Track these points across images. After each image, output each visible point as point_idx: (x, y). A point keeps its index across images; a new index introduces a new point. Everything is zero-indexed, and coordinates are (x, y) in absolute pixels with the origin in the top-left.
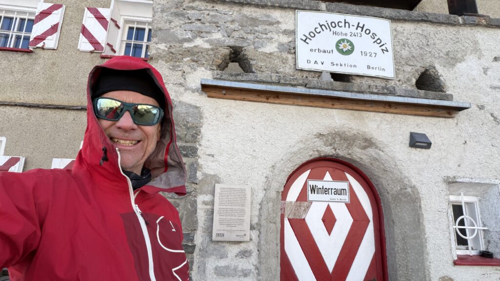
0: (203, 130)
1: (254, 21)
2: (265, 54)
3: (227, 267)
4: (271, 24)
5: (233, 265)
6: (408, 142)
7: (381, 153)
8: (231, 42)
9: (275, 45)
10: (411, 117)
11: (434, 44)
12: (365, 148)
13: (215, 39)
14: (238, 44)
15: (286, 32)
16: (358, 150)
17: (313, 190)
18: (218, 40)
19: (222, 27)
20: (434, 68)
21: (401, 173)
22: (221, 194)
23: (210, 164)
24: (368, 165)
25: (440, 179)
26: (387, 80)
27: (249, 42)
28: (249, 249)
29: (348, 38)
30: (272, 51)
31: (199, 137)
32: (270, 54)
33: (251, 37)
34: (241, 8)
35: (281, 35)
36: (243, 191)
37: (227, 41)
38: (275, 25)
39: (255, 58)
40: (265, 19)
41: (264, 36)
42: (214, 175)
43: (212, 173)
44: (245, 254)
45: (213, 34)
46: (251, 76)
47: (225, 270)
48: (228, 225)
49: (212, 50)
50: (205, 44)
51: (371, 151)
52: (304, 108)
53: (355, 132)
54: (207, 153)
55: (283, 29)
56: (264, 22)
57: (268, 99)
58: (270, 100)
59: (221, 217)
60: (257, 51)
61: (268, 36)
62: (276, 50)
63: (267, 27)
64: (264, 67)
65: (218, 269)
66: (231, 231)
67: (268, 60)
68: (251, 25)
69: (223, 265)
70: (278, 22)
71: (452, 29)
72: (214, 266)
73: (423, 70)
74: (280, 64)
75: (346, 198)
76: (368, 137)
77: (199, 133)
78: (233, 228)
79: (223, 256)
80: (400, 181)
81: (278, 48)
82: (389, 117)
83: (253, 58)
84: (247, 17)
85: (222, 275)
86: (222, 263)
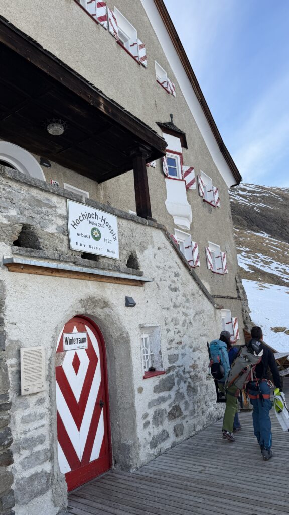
0: (6, 301)
1: (39, 203)
2: (48, 234)
3: (30, 415)
4: (51, 207)
5: (33, 413)
6: (125, 303)
7: (112, 311)
8: (24, 220)
9: (54, 227)
10: (125, 286)
11: (136, 236)
12: (103, 308)
13: (12, 216)
14: (29, 222)
15: (61, 216)
16: (99, 309)
17: (67, 341)
18: (14, 217)
19: (16, 204)
20: (135, 252)
21: (121, 324)
22: (24, 356)
23: (13, 331)
24: (103, 319)
25: (138, 326)
26: (115, 260)
27: (37, 221)
28: (43, 396)
29: (97, 227)
30: (53, 232)
31: (3, 308)
32: (52, 234)
33: (37, 217)
34: (28, 188)
35: (57, 218)
36: (39, 351)
37: (21, 219)
38: (53, 209)
39: (42, 237)
40: (47, 202)
41: (47, 218)
42: (17, 341)
43: (15, 339)
44: (40, 401)
45: (10, 211)
46: (41, 253)
47: (28, 418)
48: (32, 381)
49: (10, 225)
50: (4, 219)
51: (107, 310)
52: (73, 279)
53: (100, 297)
54: (11, 322)
55: (59, 213)
56: (46, 205)
57: (52, 273)
58: (53, 274)
59: (26, 375)
60: (43, 230)
61: (50, 217)
62: (56, 231)
63: (48, 209)
64: (48, 245)
65: (24, 418)
66: (33, 385)
67: (51, 239)
68: (37, 206)
69: (27, 414)
70: (56, 207)
71: (143, 227)
72: (21, 417)
73: (130, 253)
74: (59, 244)
75: (86, 345)
76: (106, 301)
77: (3, 304)
78: (35, 383)
79: (26, 407)
80: (120, 329)
81: (57, 230)
82: (116, 285)
83: (41, 236)
84: (34, 198)
85: (26, 423)
86: (26, 413)
